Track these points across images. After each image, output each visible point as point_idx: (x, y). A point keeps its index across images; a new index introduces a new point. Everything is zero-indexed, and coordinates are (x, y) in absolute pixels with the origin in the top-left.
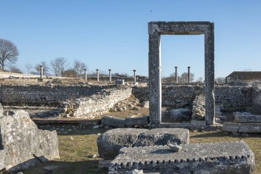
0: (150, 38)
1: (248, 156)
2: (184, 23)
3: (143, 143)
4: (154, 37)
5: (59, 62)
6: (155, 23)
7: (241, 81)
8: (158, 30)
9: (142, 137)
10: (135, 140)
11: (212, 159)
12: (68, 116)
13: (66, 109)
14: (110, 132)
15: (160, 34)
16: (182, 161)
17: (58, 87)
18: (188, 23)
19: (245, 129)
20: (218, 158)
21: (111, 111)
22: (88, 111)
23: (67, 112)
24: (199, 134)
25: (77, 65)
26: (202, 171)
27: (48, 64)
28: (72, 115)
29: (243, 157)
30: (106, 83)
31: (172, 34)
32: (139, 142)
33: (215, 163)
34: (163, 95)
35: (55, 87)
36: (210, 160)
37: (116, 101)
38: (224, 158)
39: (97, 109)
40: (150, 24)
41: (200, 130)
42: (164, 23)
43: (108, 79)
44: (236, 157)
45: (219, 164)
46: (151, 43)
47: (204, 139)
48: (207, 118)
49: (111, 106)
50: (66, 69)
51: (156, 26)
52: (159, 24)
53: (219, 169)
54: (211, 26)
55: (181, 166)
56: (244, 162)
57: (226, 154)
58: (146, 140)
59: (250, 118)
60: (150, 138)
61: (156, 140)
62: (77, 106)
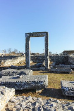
0: (26, 39)
1: (44, 81)
2: (37, 33)
3: (13, 74)
4: (27, 38)
6: (28, 33)
7: (67, 54)
9: (14, 72)
10: (11, 73)
11: (30, 81)
12: (2, 65)
13: (1, 63)
15: (30, 37)
16: (18, 82)
18: (39, 33)
20: (32, 81)
21: (18, 64)
22: (9, 64)
23: (2, 64)
26: (25, 86)
28: (3, 65)
29: (42, 81)
30: (18, 55)
31: (33, 37)
32: (12, 74)
33: (31, 83)
35: (4, 56)
36: (29, 82)
37: (20, 60)
38: (35, 81)
39: (12, 63)
40: (26, 34)
41: (43, 71)
42: (31, 33)
44: (39, 81)
45: (32, 83)
46: (26, 40)
49: (18, 62)
51: (28, 34)
52: (29, 33)
53: (32, 86)
54: (47, 33)
55: (18, 84)
56: (42, 83)
60: (16, 73)
61: (18, 73)
62: (5, 62)
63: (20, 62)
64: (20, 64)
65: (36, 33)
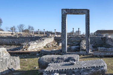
0: (62, 16)
1: (104, 66)
3: (59, 61)
4: (64, 15)
5: (21, 26)
6: (65, 9)
8: (66, 12)
9: (58, 58)
10: (55, 60)
11: (89, 67)
12: (25, 50)
13: (24, 47)
14: (44, 57)
15: (66, 14)
16: (76, 69)
17: (21, 37)
19: (102, 54)
20: (91, 67)
21: (45, 47)
22: (34, 48)
23: (25, 48)
24: (83, 57)
25: (30, 27)
26: (85, 73)
27: (16, 27)
28: (26, 50)
29: (102, 66)
30: (42, 35)
31: (71, 14)
32: (57, 61)
33: (90, 69)
34: (67, 40)
35: (19, 37)
36: (88, 68)
37: (47, 43)
38: (94, 67)
39: (38, 47)
40: (62, 10)
41: (84, 55)
42: (68, 9)
43: (43, 33)
44: (99, 66)
45: (92, 69)
46: (62, 18)
47: (85, 59)
48: (87, 50)
50: (24, 29)
51: (65, 11)
52: (66, 10)
53: (92, 72)
54: (88, 11)
55: (76, 71)
57: (95, 65)
58: (60, 60)
59: (105, 50)
60: (62, 59)
61: (65, 60)
62: (29, 45)
63: (47, 45)
64: (48, 47)
65: (76, 10)
